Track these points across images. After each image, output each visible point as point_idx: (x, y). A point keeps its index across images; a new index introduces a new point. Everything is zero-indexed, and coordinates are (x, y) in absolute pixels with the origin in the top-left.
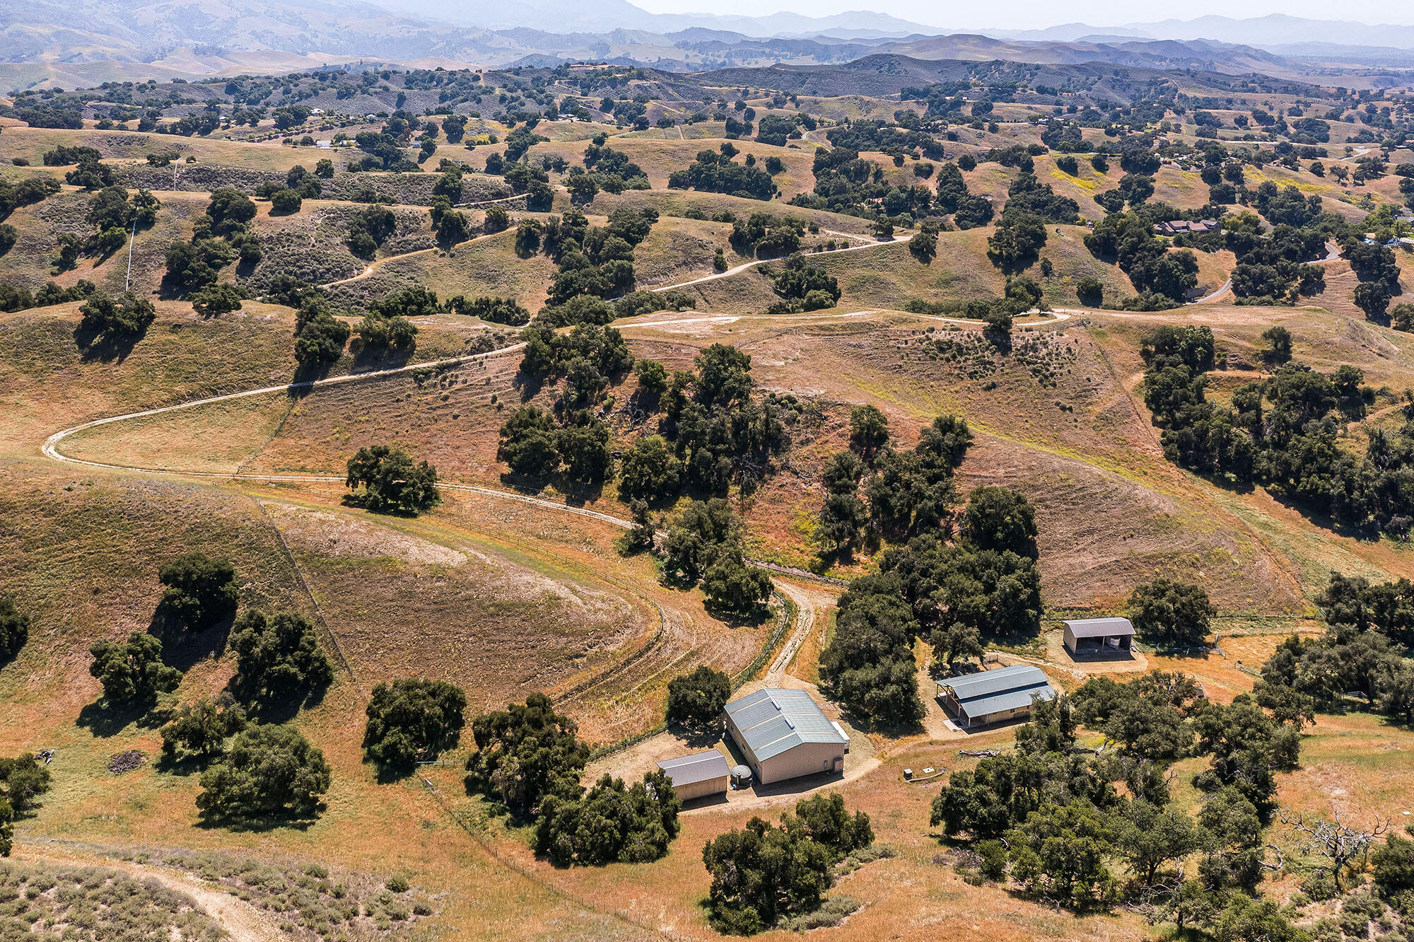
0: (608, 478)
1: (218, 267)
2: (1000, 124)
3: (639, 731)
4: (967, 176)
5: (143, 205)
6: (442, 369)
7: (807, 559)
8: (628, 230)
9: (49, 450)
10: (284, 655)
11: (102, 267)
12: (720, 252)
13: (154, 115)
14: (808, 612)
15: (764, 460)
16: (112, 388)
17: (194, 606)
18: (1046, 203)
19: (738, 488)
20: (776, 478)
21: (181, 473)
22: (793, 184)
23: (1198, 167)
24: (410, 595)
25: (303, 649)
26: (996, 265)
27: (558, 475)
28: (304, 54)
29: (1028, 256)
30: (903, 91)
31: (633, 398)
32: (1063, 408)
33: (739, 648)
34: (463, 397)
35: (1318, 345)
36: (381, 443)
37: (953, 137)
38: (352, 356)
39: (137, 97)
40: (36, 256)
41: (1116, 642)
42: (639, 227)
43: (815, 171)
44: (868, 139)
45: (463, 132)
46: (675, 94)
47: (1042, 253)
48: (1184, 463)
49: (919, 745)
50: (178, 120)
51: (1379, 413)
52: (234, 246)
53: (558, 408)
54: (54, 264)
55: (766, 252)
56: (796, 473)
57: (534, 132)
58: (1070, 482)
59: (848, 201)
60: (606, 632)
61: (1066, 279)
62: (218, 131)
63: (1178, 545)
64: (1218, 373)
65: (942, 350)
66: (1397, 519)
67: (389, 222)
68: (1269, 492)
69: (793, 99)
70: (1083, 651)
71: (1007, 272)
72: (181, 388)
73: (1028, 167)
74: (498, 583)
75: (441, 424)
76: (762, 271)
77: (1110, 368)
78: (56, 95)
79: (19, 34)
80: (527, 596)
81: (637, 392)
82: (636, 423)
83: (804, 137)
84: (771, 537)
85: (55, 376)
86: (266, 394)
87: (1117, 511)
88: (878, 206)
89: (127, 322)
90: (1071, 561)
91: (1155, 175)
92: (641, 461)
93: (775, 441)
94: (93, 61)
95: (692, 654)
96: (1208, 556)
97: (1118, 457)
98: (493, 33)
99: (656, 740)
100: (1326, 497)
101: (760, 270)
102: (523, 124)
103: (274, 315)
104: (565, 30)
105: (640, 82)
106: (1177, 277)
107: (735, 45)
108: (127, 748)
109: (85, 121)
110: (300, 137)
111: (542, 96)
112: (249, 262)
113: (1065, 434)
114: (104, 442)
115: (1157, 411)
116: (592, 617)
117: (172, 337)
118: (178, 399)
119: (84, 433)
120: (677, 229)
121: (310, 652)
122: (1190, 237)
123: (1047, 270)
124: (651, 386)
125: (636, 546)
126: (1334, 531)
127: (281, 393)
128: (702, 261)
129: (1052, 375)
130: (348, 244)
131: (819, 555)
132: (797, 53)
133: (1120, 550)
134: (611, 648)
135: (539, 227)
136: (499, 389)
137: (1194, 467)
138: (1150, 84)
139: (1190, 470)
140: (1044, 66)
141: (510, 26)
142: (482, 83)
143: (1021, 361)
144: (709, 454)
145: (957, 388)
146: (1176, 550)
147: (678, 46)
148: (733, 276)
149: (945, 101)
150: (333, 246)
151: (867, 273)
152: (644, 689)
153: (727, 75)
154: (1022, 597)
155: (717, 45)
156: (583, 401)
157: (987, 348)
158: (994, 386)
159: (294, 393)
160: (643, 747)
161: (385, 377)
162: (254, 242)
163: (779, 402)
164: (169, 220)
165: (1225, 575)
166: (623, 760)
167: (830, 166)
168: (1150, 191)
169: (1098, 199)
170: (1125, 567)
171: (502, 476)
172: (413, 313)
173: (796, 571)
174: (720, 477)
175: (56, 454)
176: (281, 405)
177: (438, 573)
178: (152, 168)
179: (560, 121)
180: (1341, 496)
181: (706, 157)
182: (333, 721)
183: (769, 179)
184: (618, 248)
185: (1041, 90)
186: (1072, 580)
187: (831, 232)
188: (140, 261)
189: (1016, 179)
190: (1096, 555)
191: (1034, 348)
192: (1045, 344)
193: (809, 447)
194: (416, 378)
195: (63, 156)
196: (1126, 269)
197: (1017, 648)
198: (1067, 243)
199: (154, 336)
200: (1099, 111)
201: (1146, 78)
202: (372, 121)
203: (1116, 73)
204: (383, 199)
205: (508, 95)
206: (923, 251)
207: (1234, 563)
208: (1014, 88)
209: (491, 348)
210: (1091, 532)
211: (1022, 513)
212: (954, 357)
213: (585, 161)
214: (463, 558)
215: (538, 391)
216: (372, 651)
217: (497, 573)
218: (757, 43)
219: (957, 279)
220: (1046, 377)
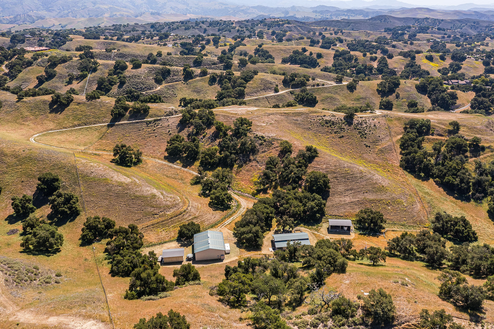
0: (197, 159)
1: (112, 85)
2: (415, 42)
3: (167, 240)
4: (389, 61)
5: (94, 65)
6: (155, 121)
7: (252, 191)
8: (246, 77)
9: (32, 139)
10: (64, 205)
11: (80, 84)
12: (277, 86)
13: (122, 35)
14: (244, 208)
15: (249, 157)
16: (56, 122)
17: (45, 188)
18: (417, 72)
19: (237, 166)
20: (251, 163)
21: (67, 149)
22: (325, 62)
23: (482, 59)
24: (109, 191)
25: (71, 204)
26: (379, 94)
27: (183, 157)
28: (186, 15)
29: (391, 91)
30: (385, 29)
31: (213, 133)
32: (367, 146)
33: (213, 217)
34: (160, 130)
35: (471, 129)
36: (124, 143)
37: (394, 46)
38: (129, 115)
39: (122, 29)
40: (61, 80)
41: (346, 228)
42: (250, 76)
43: (334, 58)
44: (361, 47)
45: (219, 42)
46: (301, 30)
47: (397, 90)
48: (405, 169)
49: (256, 255)
50: (128, 37)
51: (485, 155)
52: (119, 79)
53: (189, 136)
54: (66, 82)
55: (294, 86)
56: (258, 162)
57: (243, 42)
58: (348, 172)
59: (342, 69)
60: (168, 208)
61: (404, 100)
62: (141, 41)
63: (384, 197)
64: (430, 137)
65: (327, 123)
66: (478, 195)
67: (168, 72)
68: (435, 181)
69: (341, 32)
70: (332, 230)
71: (382, 96)
72: (76, 123)
73: (413, 58)
74: (138, 189)
75: (151, 139)
76: (292, 93)
77: (390, 132)
78: (98, 28)
79: (99, 8)
80: (145, 194)
81: (215, 132)
82: (212, 142)
83: (338, 46)
84: (243, 183)
85: (41, 117)
86: (100, 126)
87: (364, 183)
88: (353, 71)
89: (64, 101)
90: (341, 199)
91: (463, 62)
92: (207, 155)
93: (254, 151)
94: (119, 17)
95: (195, 218)
96: (394, 202)
97: (381, 164)
98: (250, 7)
99: (171, 243)
100: (453, 184)
101: (291, 92)
102: (240, 40)
103: (109, 101)
104: (275, 6)
105: (288, 25)
106: (447, 101)
107: (334, 12)
108: (15, 228)
109: (101, 37)
110: (163, 43)
111: (252, 30)
112: (122, 84)
113: (364, 155)
114: (49, 138)
115: (403, 149)
116: (164, 203)
117: (77, 107)
118: (74, 126)
119: (44, 135)
120: (263, 77)
121: (73, 205)
122: (458, 86)
123: (398, 97)
124: (218, 130)
125: (197, 182)
126: (454, 197)
127: (105, 126)
128: (270, 89)
129: (366, 134)
130: (155, 79)
131: (256, 190)
132: (357, 14)
133: (361, 197)
134: (168, 213)
135: (217, 75)
136: (171, 128)
137: (408, 170)
138: (487, 27)
139: (407, 171)
140: (445, 20)
141: (256, 5)
142: (234, 25)
143: (355, 129)
144: (228, 153)
145: (328, 137)
146: (382, 198)
147: (313, 12)
148: (280, 94)
149: (398, 33)
150: (149, 80)
151: (329, 95)
152: (174, 227)
153: (322, 23)
154: (315, 209)
155: (328, 11)
156: (197, 134)
157: (344, 123)
158: (343, 137)
159: (109, 126)
160: (166, 245)
161: (137, 122)
162: (124, 77)
163: (258, 138)
164: (101, 70)
165: (398, 209)
166: (157, 248)
167: (339, 56)
168: (460, 68)
169: (439, 71)
170: (360, 203)
171: (165, 156)
172: (152, 102)
173: (247, 194)
174: (231, 161)
175: (33, 141)
176: (104, 130)
177: (121, 184)
178: (106, 53)
179: (253, 39)
180: (458, 185)
181: (296, 52)
182: (75, 227)
183: (316, 60)
184: (241, 83)
185: (439, 29)
186: (338, 206)
187: (320, 80)
188: (90, 82)
189: (408, 62)
190: (351, 198)
191: (361, 124)
192: (366, 123)
193: (265, 154)
194: (147, 123)
195: (81, 48)
196: (429, 97)
197: (310, 227)
198: (408, 87)
199: (72, 106)
200: (460, 37)
201: (485, 25)
202: (190, 38)
203: (474, 23)
204: (169, 65)
205: (240, 29)
206: (351, 88)
207: (404, 205)
208: (428, 28)
209: (173, 115)
210: (351, 189)
211: (324, 181)
212: (331, 126)
213: (254, 53)
214: (130, 180)
215: (183, 130)
216: (94, 207)
217: (139, 186)
218: (343, 11)
219: (362, 98)
220: (363, 135)
